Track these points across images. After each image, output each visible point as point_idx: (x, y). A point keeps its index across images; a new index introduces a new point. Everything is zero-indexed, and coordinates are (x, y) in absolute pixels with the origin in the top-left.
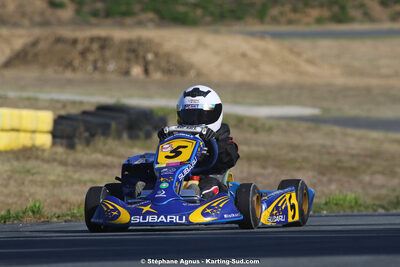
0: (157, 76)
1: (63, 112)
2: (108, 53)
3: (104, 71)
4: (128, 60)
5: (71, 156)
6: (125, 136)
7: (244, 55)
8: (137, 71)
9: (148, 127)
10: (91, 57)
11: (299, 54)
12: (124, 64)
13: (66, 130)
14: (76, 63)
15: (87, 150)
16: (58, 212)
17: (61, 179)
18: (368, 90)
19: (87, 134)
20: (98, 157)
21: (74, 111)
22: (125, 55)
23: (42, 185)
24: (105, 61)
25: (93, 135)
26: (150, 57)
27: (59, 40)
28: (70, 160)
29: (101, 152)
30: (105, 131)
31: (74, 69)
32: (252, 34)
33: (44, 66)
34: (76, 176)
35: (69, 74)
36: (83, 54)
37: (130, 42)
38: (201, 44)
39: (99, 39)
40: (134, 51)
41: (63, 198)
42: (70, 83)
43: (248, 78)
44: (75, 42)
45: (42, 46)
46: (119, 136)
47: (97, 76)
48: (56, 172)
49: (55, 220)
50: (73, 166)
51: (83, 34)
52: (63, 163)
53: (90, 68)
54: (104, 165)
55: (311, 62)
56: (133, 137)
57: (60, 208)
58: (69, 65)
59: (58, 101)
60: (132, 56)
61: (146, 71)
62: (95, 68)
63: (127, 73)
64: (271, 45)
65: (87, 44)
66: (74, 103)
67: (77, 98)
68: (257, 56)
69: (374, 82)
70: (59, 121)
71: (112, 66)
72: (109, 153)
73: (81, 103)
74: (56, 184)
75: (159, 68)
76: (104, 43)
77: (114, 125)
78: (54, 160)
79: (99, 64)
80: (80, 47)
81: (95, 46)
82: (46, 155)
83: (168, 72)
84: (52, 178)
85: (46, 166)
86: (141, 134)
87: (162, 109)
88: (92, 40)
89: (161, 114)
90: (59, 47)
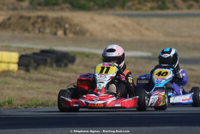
0: (70, 35)
1: (23, 53)
2: (46, 24)
3: (44, 33)
4: (56, 28)
5: (28, 75)
6: (54, 65)
9: (66, 61)
10: (37, 26)
12: (54, 29)
13: (25, 62)
14: (30, 28)
15: (35, 72)
16: (21, 103)
17: (22, 87)
19: (35, 64)
20: (41, 76)
21: (29, 52)
22: (54, 25)
23: (13, 89)
24: (44, 28)
25: (38, 65)
27: (21, 17)
28: (27, 77)
29: (42, 73)
30: (44, 63)
31: (29, 32)
33: (14, 30)
34: (30, 85)
35: (26, 34)
36: (34, 24)
37: (57, 18)
38: (93, 20)
39: (42, 17)
41: (23, 96)
42: (27, 39)
43: (116, 37)
44: (29, 18)
45: (13, 20)
46: (51, 66)
47: (40, 35)
48: (20, 83)
49: (20, 107)
50: (29, 80)
51: (34, 14)
52: (24, 79)
53: (37, 31)
54: (44, 80)
56: (59, 66)
57: (22, 101)
58: (26, 30)
59: (21, 48)
60: (58, 25)
61: (65, 33)
62: (40, 31)
63: (55, 34)
65: (35, 19)
66: (29, 49)
67: (31, 46)
68: (121, 26)
70: (21, 58)
71: (48, 30)
72: (47, 74)
73: (32, 49)
74: (20, 89)
75: (71, 31)
76: (44, 19)
77: (49, 60)
78: (19, 77)
79: (42, 29)
80: (32, 21)
81: (40, 20)
82: (15, 75)
83: (76, 33)
84: (18, 86)
85: (15, 80)
86: (63, 65)
87: (73, 52)
88: (38, 17)
89: (72, 54)
90: (22, 20)
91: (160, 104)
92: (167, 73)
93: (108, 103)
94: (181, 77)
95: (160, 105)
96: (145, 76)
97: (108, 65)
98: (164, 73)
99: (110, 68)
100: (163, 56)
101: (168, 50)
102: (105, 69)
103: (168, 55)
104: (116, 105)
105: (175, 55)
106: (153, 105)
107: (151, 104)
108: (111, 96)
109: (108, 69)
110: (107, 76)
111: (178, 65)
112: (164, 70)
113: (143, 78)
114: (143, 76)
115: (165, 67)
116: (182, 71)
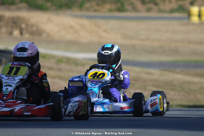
0: (27, 36)
2: (2, 23)
4: (12, 27)
7: (71, 27)
8: (16, 33)
11: (99, 27)
12: (10, 29)
18: (134, 47)
26: (23, 26)
32: (76, 16)
37: (13, 18)
38: (50, 20)
40: (15, 23)
55: (105, 31)
60: (14, 25)
61: (21, 33)
63: (11, 33)
64: (86, 22)
68: (78, 27)
69: (137, 42)
71: (4, 30)
75: (28, 32)
83: (32, 34)
91: (80, 112)
92: (104, 74)
93: (16, 110)
94: (122, 79)
95: (81, 114)
96: (79, 77)
97: (18, 65)
98: (100, 74)
99: (20, 68)
100: (103, 53)
101: (109, 46)
102: (15, 69)
103: (110, 52)
104: (25, 114)
105: (118, 53)
106: (72, 114)
107: (70, 112)
108: (19, 102)
109: (18, 69)
110: (16, 78)
111: (120, 65)
112: (100, 71)
113: (76, 80)
114: (77, 78)
115: (102, 68)
116: (124, 72)
